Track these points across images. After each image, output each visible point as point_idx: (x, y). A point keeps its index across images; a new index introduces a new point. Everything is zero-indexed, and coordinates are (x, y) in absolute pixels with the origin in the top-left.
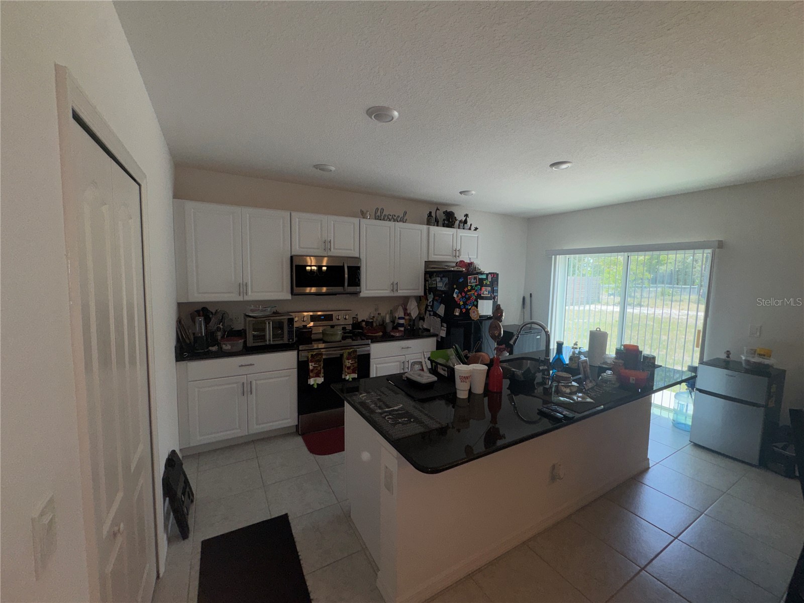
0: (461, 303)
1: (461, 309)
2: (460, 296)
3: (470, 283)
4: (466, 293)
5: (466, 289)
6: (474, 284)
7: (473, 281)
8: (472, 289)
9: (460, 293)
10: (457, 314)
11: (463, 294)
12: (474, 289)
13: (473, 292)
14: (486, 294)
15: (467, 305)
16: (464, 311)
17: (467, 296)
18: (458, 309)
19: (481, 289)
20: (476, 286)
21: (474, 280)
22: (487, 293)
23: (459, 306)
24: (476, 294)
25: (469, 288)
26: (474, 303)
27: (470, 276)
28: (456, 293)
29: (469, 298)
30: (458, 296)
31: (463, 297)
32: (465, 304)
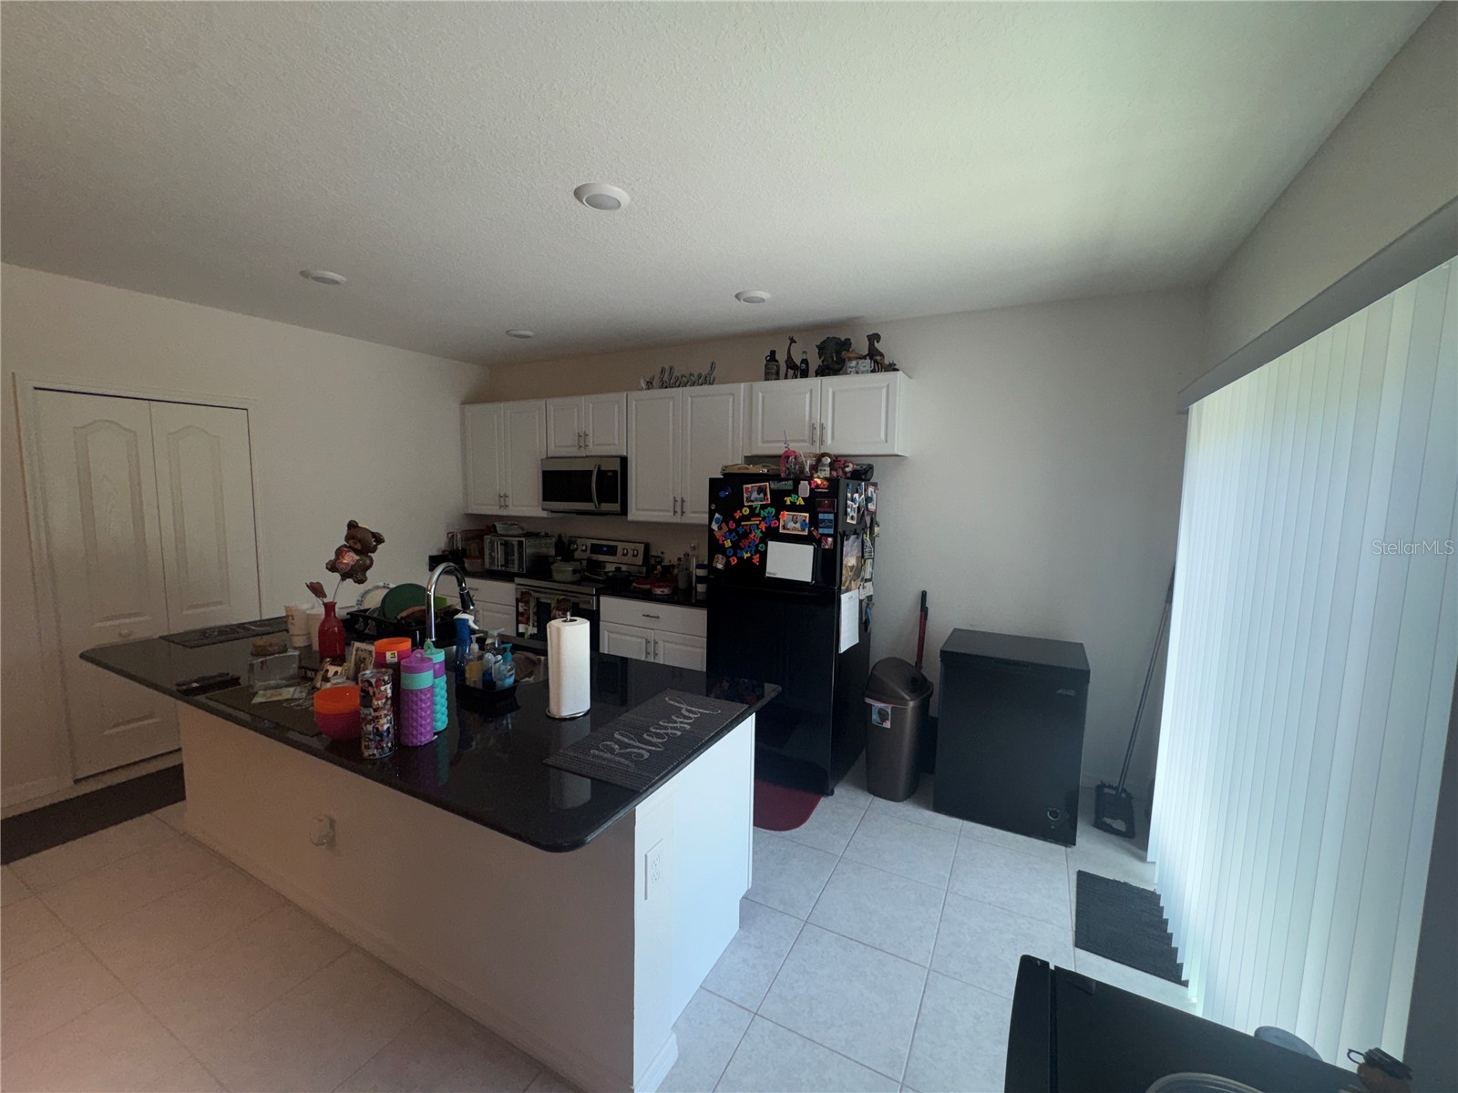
0: (728, 544)
1: (728, 558)
2: (725, 528)
3: (749, 500)
4: (738, 522)
5: (738, 515)
6: (757, 504)
7: (755, 495)
8: (753, 513)
9: (726, 520)
10: (720, 566)
11: (732, 525)
12: (759, 515)
13: (754, 521)
14: (795, 529)
15: (742, 549)
16: (734, 561)
17: (741, 530)
18: (720, 556)
19: (777, 517)
20: (763, 507)
21: (759, 494)
22: (798, 525)
23: (722, 550)
24: (763, 526)
25: (746, 511)
26: (757, 546)
27: (749, 486)
28: (716, 523)
29: (746, 534)
30: (720, 528)
31: (730, 531)
32: (735, 546)
